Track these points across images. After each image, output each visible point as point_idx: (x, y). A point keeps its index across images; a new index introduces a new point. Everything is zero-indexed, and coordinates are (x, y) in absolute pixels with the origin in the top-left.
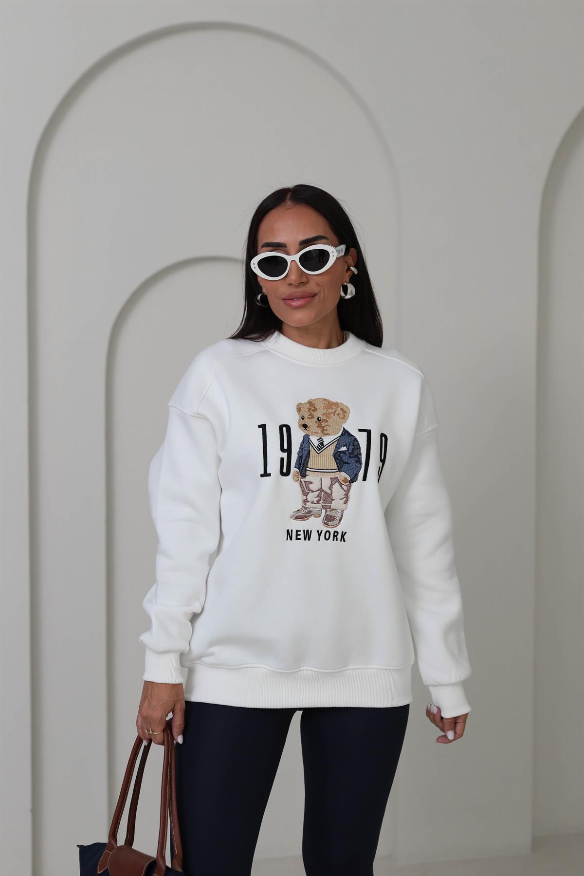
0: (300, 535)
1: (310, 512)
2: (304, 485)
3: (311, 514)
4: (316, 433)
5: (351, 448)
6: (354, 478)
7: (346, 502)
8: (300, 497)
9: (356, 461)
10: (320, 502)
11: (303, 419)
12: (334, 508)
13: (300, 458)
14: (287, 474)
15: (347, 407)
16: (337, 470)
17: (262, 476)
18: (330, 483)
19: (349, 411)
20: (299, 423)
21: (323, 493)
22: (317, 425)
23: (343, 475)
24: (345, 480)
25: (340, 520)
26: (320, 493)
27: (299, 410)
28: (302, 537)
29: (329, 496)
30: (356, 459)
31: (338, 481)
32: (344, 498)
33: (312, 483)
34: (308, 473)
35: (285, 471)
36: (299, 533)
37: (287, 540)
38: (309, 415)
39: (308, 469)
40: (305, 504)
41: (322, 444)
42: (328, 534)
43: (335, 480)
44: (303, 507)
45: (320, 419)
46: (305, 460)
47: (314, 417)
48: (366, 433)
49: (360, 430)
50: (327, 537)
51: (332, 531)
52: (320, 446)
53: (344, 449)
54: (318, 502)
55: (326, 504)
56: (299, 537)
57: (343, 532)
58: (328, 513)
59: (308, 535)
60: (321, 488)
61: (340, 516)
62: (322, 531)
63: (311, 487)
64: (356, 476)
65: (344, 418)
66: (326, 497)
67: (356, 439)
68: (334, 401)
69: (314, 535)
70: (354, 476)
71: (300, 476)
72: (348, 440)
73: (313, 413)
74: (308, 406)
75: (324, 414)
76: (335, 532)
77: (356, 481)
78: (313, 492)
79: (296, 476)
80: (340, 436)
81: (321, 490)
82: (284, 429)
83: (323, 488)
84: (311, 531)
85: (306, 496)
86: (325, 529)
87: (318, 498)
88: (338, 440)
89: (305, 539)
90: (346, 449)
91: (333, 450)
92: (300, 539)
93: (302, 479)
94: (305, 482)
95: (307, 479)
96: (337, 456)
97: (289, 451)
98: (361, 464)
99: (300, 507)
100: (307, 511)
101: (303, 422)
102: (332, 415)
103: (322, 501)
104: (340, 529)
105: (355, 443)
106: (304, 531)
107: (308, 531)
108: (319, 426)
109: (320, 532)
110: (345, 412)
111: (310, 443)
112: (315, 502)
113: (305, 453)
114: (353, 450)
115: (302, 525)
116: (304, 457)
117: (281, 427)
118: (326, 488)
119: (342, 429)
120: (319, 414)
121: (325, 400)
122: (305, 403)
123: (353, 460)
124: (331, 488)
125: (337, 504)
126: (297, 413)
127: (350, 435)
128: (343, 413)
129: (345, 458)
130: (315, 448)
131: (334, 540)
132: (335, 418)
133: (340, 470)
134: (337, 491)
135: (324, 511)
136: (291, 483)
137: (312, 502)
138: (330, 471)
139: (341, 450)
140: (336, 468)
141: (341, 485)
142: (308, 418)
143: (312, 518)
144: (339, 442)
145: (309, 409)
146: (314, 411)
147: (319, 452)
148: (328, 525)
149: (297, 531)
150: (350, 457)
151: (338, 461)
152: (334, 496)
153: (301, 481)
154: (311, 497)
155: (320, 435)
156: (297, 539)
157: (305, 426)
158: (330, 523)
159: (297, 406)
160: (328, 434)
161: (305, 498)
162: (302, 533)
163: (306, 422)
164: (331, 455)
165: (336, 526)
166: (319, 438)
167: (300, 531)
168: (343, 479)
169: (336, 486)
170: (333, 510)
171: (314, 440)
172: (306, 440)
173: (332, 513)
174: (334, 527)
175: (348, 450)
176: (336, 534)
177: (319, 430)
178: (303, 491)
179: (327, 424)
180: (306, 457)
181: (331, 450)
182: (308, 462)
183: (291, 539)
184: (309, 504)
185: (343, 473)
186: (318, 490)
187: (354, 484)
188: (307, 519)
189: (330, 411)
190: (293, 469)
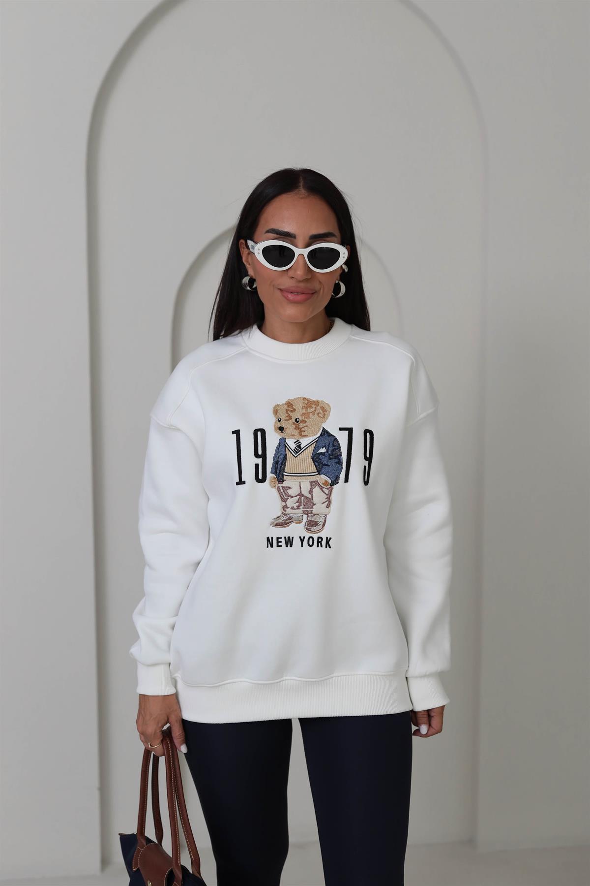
0: (281, 542)
1: (290, 518)
2: (282, 491)
3: (292, 520)
4: (293, 435)
5: (331, 449)
6: (335, 480)
7: (328, 506)
8: (279, 504)
9: (337, 463)
10: (301, 507)
11: (279, 421)
12: (315, 513)
13: (276, 463)
14: (263, 480)
15: (329, 405)
16: (317, 473)
17: (237, 484)
18: (309, 487)
19: (330, 409)
20: (275, 425)
21: (303, 498)
22: (294, 426)
23: (323, 478)
24: (326, 483)
25: (324, 525)
26: (300, 498)
27: (276, 412)
28: (283, 543)
29: (309, 501)
30: (337, 460)
31: (318, 484)
32: (326, 501)
33: (290, 488)
34: (285, 478)
35: (260, 477)
36: (280, 540)
37: (268, 547)
38: (287, 417)
39: (285, 474)
40: (285, 511)
41: (299, 446)
42: (311, 540)
43: (315, 484)
44: (282, 513)
45: (298, 420)
46: (282, 464)
47: (291, 419)
48: (348, 431)
49: (341, 429)
50: (311, 544)
51: (315, 537)
52: (297, 449)
53: (323, 450)
54: (298, 507)
55: (307, 509)
56: (280, 544)
57: (327, 538)
58: (310, 518)
59: (289, 542)
60: (301, 493)
61: (323, 521)
62: (304, 537)
63: (290, 492)
64: (337, 478)
65: (324, 417)
66: (306, 502)
67: (336, 439)
68: (314, 400)
69: (297, 542)
70: (334, 478)
71: (277, 482)
72: (327, 440)
73: (291, 414)
74: (286, 407)
75: (302, 415)
76: (319, 538)
77: (337, 483)
78: (292, 497)
79: (273, 482)
80: (319, 437)
81: (301, 495)
82: (259, 433)
83: (303, 493)
84: (293, 538)
85: (285, 501)
86: (307, 535)
87: (298, 504)
88: (317, 441)
89: (287, 546)
90: (325, 451)
91: (311, 452)
92: (281, 546)
93: (279, 485)
94: (283, 487)
95: (285, 484)
96: (316, 458)
97: (264, 457)
98: (341, 464)
99: (279, 514)
100: (287, 517)
101: (279, 425)
102: (311, 415)
103: (302, 506)
104: (324, 534)
105: (335, 443)
106: (285, 538)
107: (289, 538)
108: (297, 428)
109: (302, 538)
110: (326, 411)
111: (286, 446)
112: (296, 508)
113: (281, 458)
114: (333, 451)
115: (283, 532)
116: (280, 462)
117: (256, 432)
118: (305, 492)
119: (322, 429)
120: (297, 415)
121: (305, 399)
122: (283, 404)
123: (333, 462)
124: (311, 492)
125: (319, 508)
126: (273, 416)
127: (330, 435)
128: (324, 411)
129: (325, 460)
130: (292, 452)
131: (318, 546)
132: (314, 417)
133: (319, 472)
134: (318, 496)
135: (305, 516)
136: (268, 490)
137: (293, 508)
138: (309, 474)
139: (319, 452)
140: (315, 471)
141: (321, 488)
142: (285, 420)
143: (293, 524)
144: (318, 443)
145: (287, 410)
146: (292, 411)
147: (296, 456)
148: (310, 531)
149: (278, 538)
150: (330, 459)
151: (317, 464)
152: (315, 500)
153: (278, 487)
154: (291, 502)
155: (297, 438)
156: (278, 546)
157: (281, 429)
158: (312, 529)
159: (274, 408)
160: (306, 436)
161: (284, 504)
162: (283, 540)
163: (283, 424)
164: (310, 457)
165: (319, 531)
166: (296, 440)
167: (281, 538)
168: (323, 482)
169: (317, 490)
170: (315, 515)
171: (291, 443)
172: (282, 444)
173: (315, 519)
174: (317, 533)
175: (327, 452)
176: (320, 540)
177: (297, 432)
178: (281, 498)
179: (305, 425)
180: (282, 462)
181: (309, 453)
182: (285, 466)
183: (272, 546)
184: (288, 511)
185: (322, 476)
186: (298, 495)
187: (335, 487)
188: (288, 526)
189: (309, 410)
190: (270, 475)
